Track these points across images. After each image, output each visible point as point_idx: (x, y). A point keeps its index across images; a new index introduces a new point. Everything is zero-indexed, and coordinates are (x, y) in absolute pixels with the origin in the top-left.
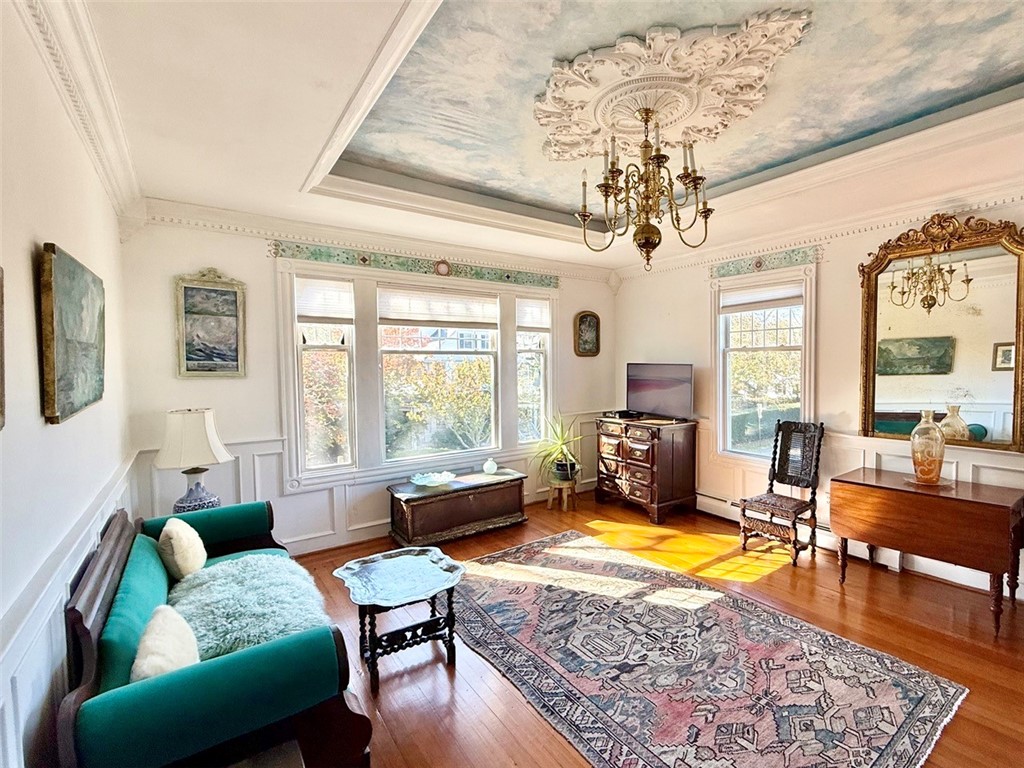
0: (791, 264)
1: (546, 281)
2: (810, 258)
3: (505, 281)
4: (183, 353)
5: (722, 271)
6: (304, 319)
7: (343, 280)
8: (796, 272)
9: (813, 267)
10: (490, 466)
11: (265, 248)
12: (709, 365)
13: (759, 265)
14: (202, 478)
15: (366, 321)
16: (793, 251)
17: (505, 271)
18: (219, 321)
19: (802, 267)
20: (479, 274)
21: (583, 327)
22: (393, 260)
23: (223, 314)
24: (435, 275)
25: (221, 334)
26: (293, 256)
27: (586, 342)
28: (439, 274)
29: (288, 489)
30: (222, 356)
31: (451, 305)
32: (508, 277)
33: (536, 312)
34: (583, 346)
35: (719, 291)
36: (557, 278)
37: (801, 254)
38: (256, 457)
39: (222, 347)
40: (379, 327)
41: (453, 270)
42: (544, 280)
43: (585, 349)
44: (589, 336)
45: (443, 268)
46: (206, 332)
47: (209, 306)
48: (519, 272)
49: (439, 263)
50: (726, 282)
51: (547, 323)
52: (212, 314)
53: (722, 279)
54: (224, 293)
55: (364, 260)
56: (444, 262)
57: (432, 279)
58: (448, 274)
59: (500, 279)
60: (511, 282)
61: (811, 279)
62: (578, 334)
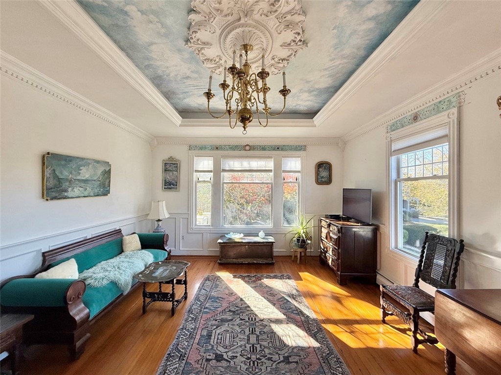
0: (439, 112)
1: (299, 148)
2: (454, 104)
3: (277, 150)
4: (164, 183)
5: (393, 127)
6: (197, 171)
7: (210, 156)
8: (442, 117)
9: (455, 110)
10: (261, 234)
11: (187, 148)
12: (385, 190)
13: (416, 118)
14: (160, 223)
15: (217, 171)
16: (440, 102)
17: (276, 146)
18: (173, 173)
19: (446, 113)
20: (263, 148)
21: (320, 169)
22: (227, 147)
23: (174, 171)
24: (244, 151)
25: (173, 177)
26: (194, 150)
27: (323, 177)
28: (246, 150)
29: (190, 231)
30: (173, 185)
31: (251, 163)
32: (278, 148)
33: (293, 164)
34: (321, 180)
35: (391, 141)
36: (305, 146)
37: (446, 103)
38: (181, 219)
39: (173, 181)
40: (222, 173)
41: (252, 148)
42: (297, 148)
43: (322, 181)
44: (324, 174)
45: (248, 148)
46: (170, 177)
47: (170, 168)
48: (284, 145)
49: (246, 146)
50: (394, 135)
51: (299, 168)
52: (171, 171)
53: (392, 133)
54: (174, 164)
55: (217, 148)
56: (248, 145)
57: (243, 153)
58: (249, 150)
59: (274, 149)
60: (279, 150)
61: (453, 120)
62: (317, 174)
